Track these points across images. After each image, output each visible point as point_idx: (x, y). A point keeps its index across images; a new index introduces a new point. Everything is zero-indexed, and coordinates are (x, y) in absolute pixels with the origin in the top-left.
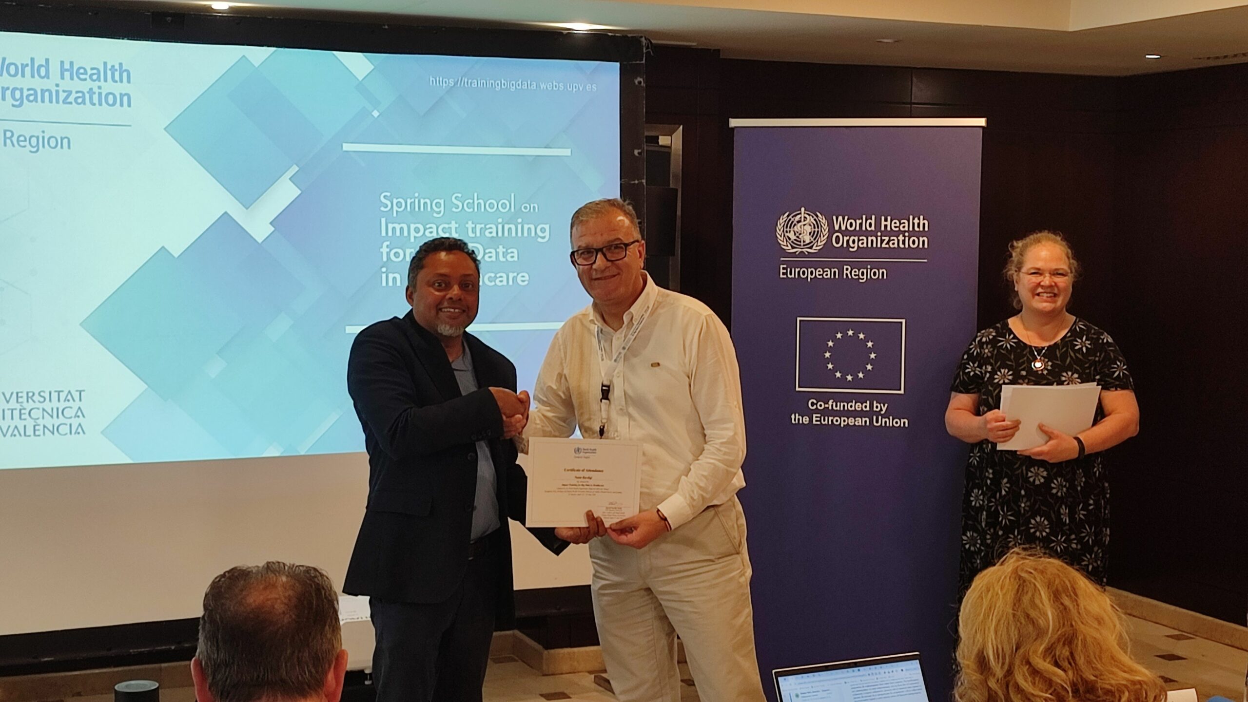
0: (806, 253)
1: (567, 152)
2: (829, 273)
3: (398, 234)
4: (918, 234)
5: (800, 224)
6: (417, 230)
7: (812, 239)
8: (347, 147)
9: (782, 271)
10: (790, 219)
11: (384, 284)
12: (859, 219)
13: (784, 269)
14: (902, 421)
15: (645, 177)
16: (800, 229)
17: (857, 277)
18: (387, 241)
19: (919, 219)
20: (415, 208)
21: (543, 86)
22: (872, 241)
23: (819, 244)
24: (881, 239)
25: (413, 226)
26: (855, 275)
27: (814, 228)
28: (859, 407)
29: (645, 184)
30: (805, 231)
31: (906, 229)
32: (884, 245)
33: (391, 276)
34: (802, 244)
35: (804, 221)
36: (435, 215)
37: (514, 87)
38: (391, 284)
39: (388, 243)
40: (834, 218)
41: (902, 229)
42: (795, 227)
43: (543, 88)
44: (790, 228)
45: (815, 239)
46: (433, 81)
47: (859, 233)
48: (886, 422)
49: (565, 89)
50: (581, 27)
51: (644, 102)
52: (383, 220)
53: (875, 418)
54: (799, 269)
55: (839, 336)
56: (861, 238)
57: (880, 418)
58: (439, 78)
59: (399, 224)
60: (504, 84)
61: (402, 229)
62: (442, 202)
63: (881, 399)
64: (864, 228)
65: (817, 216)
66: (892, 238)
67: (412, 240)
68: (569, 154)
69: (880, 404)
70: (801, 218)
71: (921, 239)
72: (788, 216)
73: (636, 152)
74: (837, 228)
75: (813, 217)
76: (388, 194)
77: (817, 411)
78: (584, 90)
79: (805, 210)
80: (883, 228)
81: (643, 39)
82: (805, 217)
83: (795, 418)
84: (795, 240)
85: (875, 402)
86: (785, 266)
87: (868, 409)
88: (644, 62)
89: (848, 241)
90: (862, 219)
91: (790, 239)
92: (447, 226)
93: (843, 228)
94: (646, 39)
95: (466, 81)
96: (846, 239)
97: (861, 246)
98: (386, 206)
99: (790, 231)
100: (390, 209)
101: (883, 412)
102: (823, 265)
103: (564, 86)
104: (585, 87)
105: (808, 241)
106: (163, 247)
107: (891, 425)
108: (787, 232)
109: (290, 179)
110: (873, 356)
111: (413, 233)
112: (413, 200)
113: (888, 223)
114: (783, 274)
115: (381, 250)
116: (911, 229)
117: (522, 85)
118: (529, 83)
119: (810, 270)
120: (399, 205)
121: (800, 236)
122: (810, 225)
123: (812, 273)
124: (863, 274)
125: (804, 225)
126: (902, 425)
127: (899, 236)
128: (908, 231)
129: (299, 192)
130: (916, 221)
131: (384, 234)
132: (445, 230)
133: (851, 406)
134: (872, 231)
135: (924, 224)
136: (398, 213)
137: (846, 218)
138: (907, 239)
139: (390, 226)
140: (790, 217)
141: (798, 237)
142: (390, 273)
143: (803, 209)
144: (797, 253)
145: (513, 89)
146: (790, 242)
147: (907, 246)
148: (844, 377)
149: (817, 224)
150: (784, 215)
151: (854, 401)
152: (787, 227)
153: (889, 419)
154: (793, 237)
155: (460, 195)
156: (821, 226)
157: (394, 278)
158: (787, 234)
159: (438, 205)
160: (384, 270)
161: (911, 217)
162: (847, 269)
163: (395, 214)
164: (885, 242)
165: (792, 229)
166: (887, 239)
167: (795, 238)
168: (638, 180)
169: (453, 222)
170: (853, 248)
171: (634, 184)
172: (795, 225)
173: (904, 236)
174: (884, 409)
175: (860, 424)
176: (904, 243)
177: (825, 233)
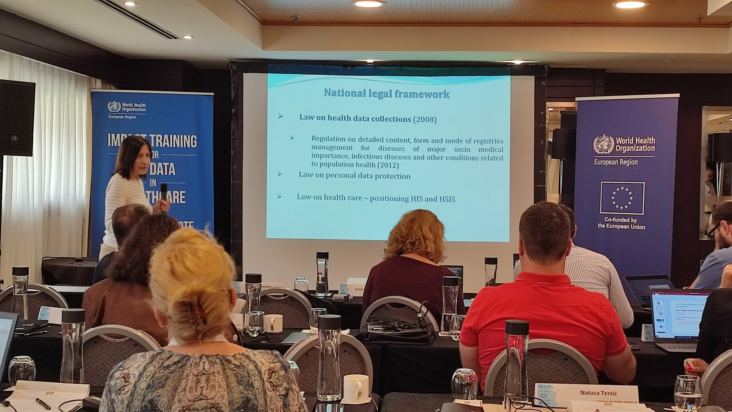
0: (605, 154)
2: (614, 162)
4: (651, 145)
5: (603, 141)
9: (595, 162)
10: (599, 140)
14: (643, 227)
19: (651, 138)
22: (632, 148)
23: (610, 150)
24: (636, 147)
26: (625, 163)
27: (609, 143)
28: (625, 220)
30: (605, 144)
32: (637, 150)
34: (604, 150)
35: (605, 140)
40: (617, 138)
41: (644, 143)
45: (609, 148)
47: (627, 145)
50: (518, 62)
51: (546, 92)
53: (632, 225)
54: (602, 161)
55: (618, 189)
56: (627, 147)
57: (634, 225)
63: (634, 217)
64: (629, 143)
65: (610, 138)
66: (640, 147)
69: (634, 219)
70: (603, 139)
71: (652, 147)
72: (598, 138)
73: (542, 113)
74: (618, 143)
75: (608, 138)
77: (608, 222)
80: (636, 143)
81: (545, 66)
82: (605, 138)
83: (600, 225)
85: (632, 219)
86: (597, 160)
87: (629, 221)
88: (546, 75)
90: (628, 139)
93: (620, 143)
94: (547, 65)
96: (621, 147)
97: (627, 150)
101: (635, 223)
102: (612, 159)
105: (606, 149)
107: (638, 228)
110: (631, 198)
113: (639, 140)
116: (648, 143)
122: (607, 142)
123: (607, 162)
124: (628, 162)
125: (605, 142)
126: (643, 229)
127: (643, 146)
133: (622, 220)
134: (632, 144)
135: (653, 141)
137: (622, 138)
138: (646, 147)
141: (602, 147)
143: (604, 135)
144: (602, 154)
146: (599, 149)
148: (619, 207)
151: (623, 218)
152: (598, 143)
153: (637, 226)
154: (600, 147)
156: (611, 142)
161: (648, 138)
162: (622, 161)
165: (600, 144)
166: (638, 147)
168: (543, 125)
170: (624, 151)
175: (626, 228)
176: (645, 149)
177: (613, 145)
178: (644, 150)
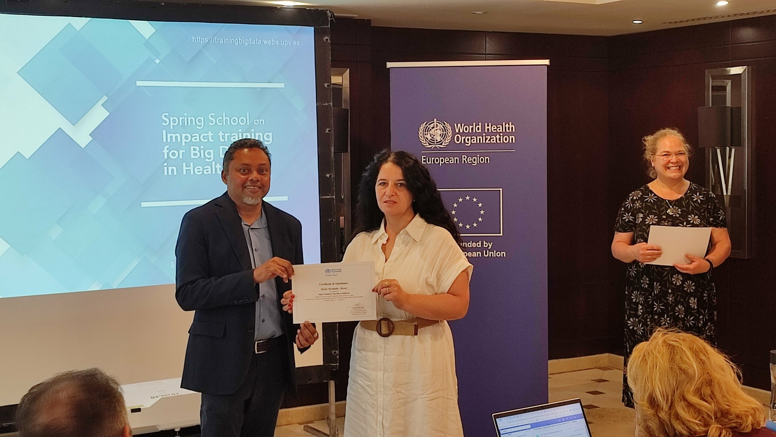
0: (438, 148)
1: (282, 85)
2: (453, 160)
3: (174, 140)
4: (509, 134)
5: (434, 129)
6: (186, 138)
7: (442, 139)
8: (139, 83)
9: (423, 160)
10: (427, 127)
11: (166, 174)
12: (471, 125)
13: (424, 158)
14: (502, 253)
15: (332, 101)
16: (434, 132)
17: (471, 162)
18: (167, 145)
19: (509, 124)
20: (184, 123)
21: (265, 42)
22: (480, 139)
23: (446, 142)
24: (485, 138)
25: (184, 135)
26: (470, 161)
27: (443, 131)
28: (474, 245)
29: (332, 106)
31: (501, 131)
32: (487, 142)
33: (170, 168)
34: (435, 142)
35: (436, 127)
36: (198, 127)
37: (247, 43)
38: (170, 174)
39: (168, 147)
40: (455, 125)
41: (498, 131)
42: (431, 131)
43: (266, 44)
44: (428, 132)
45: (443, 139)
46: (194, 39)
47: (473, 134)
48: (491, 254)
49: (280, 44)
50: (288, 4)
51: (330, 52)
52: (164, 131)
53: (484, 252)
54: (434, 158)
55: (461, 200)
56: (472, 137)
57: (488, 251)
58: (198, 37)
59: (175, 134)
60: (241, 41)
61: (176, 137)
62: (202, 119)
63: (488, 240)
64: (474, 131)
65: (444, 124)
66: (492, 137)
67: (184, 144)
68: (284, 87)
69: (487, 243)
70: (434, 125)
71: (511, 137)
72: (426, 124)
73: (326, 85)
74: (457, 131)
75: (442, 124)
76: (167, 114)
78: (292, 45)
79: (437, 120)
80: (486, 131)
81: (328, 12)
82: (437, 125)
84: (431, 139)
85: (484, 242)
86: (425, 156)
87: (480, 246)
88: (329, 26)
89: (464, 139)
90: (473, 125)
91: (427, 139)
92: (206, 135)
93: (461, 131)
95: (216, 39)
96: (463, 138)
97: (473, 142)
98: (166, 122)
99: (427, 134)
100: (168, 125)
101: (489, 248)
102: (449, 155)
103: (279, 42)
104: (292, 43)
105: (439, 140)
106: (18, 152)
107: (495, 256)
108: (425, 134)
109: (102, 105)
110: (482, 212)
111: (184, 140)
112: (183, 118)
113: (490, 127)
114: (424, 161)
115: (164, 151)
116: (504, 131)
117: (252, 42)
118: (256, 40)
119: (441, 159)
120: (174, 121)
121: (434, 137)
122: (440, 130)
123: (442, 160)
124: (474, 160)
125: (436, 130)
126: (502, 256)
127: (497, 136)
128: (502, 132)
129: (109, 114)
130: (507, 126)
131: (165, 140)
132: (205, 137)
133: (469, 245)
134: (479, 132)
135: (512, 128)
136: (174, 127)
137: (463, 125)
138: (502, 137)
139: (169, 135)
140: (427, 125)
141: (433, 138)
142: (170, 166)
143: (435, 120)
144: (432, 148)
145: (246, 44)
146: (428, 141)
147: (502, 142)
148: (464, 226)
149: (445, 129)
150: (423, 123)
151: (471, 242)
152: (425, 132)
153: (494, 252)
154: (429, 138)
155: (214, 114)
156: (447, 130)
157: (173, 170)
158: (425, 136)
159: (200, 121)
160: (165, 164)
161: (504, 123)
162: (464, 157)
163: (172, 128)
164: (488, 139)
165: (428, 133)
166: (489, 137)
167: (431, 138)
168: (327, 103)
169: (210, 132)
170: (468, 144)
171: (325, 105)
172: (430, 130)
173: (500, 135)
174: (490, 246)
175: (475, 256)
176: (500, 140)
177: (450, 135)
178: (498, 142)
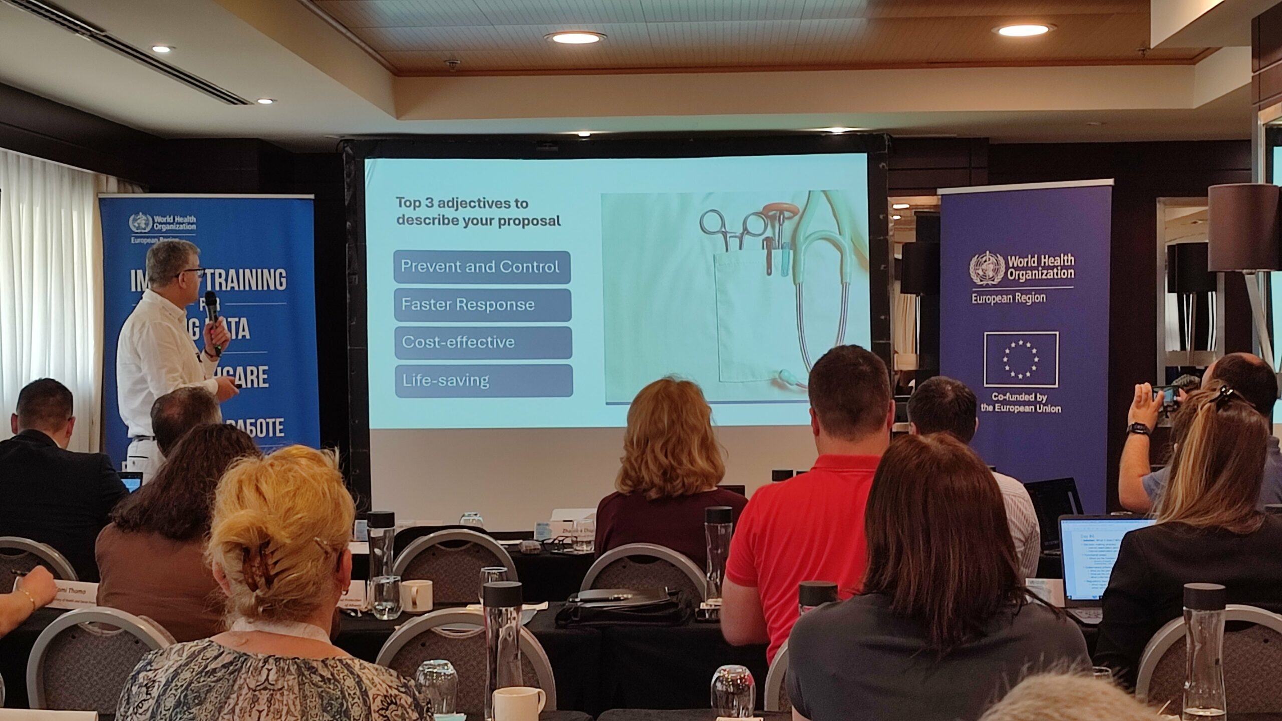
0: (990, 285)
2: (1006, 299)
4: (1067, 268)
5: (986, 263)
7: (994, 274)
9: (974, 298)
10: (979, 260)
12: (1026, 258)
14: (1057, 408)
16: (986, 267)
19: (1068, 256)
22: (1035, 274)
23: (999, 278)
24: (1042, 272)
26: (1024, 300)
27: (996, 265)
28: (1026, 398)
30: (989, 268)
32: (1044, 277)
34: (987, 278)
35: (989, 261)
40: (1009, 258)
41: (1056, 264)
44: (979, 266)
45: (996, 274)
47: (1026, 268)
48: (1046, 409)
50: (838, 130)
51: (887, 180)
53: (1038, 406)
54: (985, 297)
55: (1013, 345)
56: (1027, 272)
57: (1042, 406)
63: (1043, 391)
64: (1029, 265)
65: (997, 257)
66: (1049, 271)
69: (1042, 395)
70: (986, 259)
71: (1069, 271)
72: (978, 258)
73: (881, 216)
74: (1011, 265)
75: (994, 258)
77: (998, 401)
80: (1043, 264)
81: (885, 136)
82: (989, 258)
84: (983, 275)
85: (1038, 394)
86: (976, 295)
87: (1033, 399)
88: (886, 151)
89: (1019, 275)
90: (1028, 258)
91: (979, 274)
93: (1015, 265)
94: (887, 134)
96: (1017, 273)
97: (1028, 278)
99: (979, 269)
101: (1044, 402)
102: (1002, 293)
105: (991, 276)
107: (1049, 411)
108: (977, 269)
110: (1036, 359)
113: (1046, 260)
114: (975, 300)
116: (1062, 264)
119: (993, 297)
121: (986, 272)
122: (993, 264)
123: (994, 299)
124: (1029, 298)
125: (989, 264)
126: (1057, 411)
127: (1054, 269)
128: (1060, 266)
130: (1066, 258)
133: (1022, 398)
134: (1035, 266)
135: (1071, 260)
138: (1059, 271)
143: (988, 252)
144: (984, 285)
146: (979, 277)
148: (1016, 376)
149: (998, 263)
150: (974, 257)
151: (1024, 394)
152: (977, 266)
153: (1048, 407)
154: (981, 273)
156: (1000, 264)
161: (1062, 255)
162: (1018, 295)
164: (1044, 274)
166: (1045, 272)
167: (983, 273)
168: (883, 237)
170: (1022, 279)
171: (880, 239)
172: (982, 264)
173: (1057, 269)
174: (1045, 399)
175: (1028, 411)
176: (1057, 275)
177: (1003, 269)
